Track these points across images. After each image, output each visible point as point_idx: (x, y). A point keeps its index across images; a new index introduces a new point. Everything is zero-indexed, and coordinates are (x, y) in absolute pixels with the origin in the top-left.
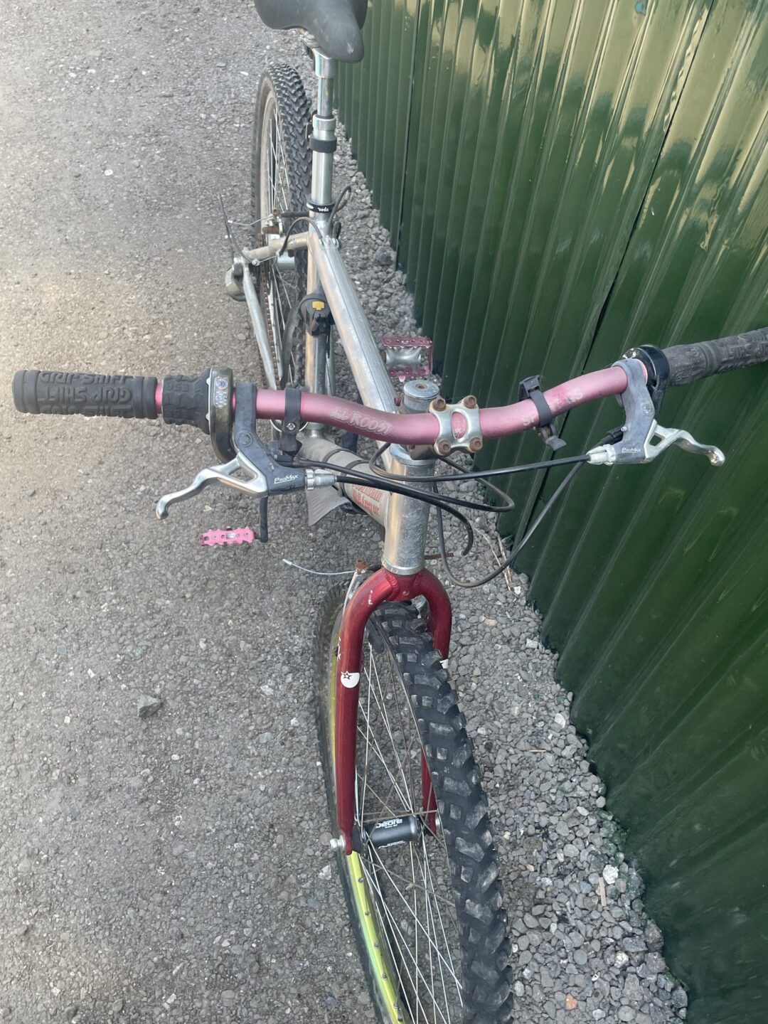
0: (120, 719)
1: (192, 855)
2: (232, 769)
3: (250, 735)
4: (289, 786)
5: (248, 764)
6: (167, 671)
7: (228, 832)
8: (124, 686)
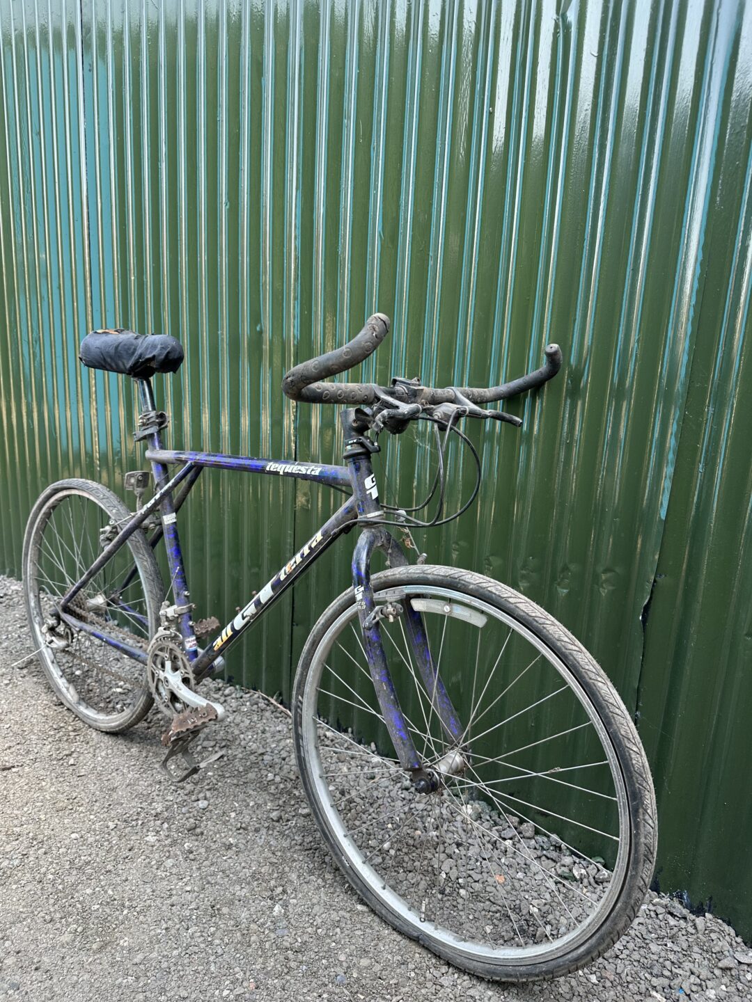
0: (24, 907)
1: (155, 955)
2: (153, 891)
3: (155, 867)
4: (210, 880)
5: (166, 883)
6: (51, 863)
7: (178, 926)
8: (14, 887)
